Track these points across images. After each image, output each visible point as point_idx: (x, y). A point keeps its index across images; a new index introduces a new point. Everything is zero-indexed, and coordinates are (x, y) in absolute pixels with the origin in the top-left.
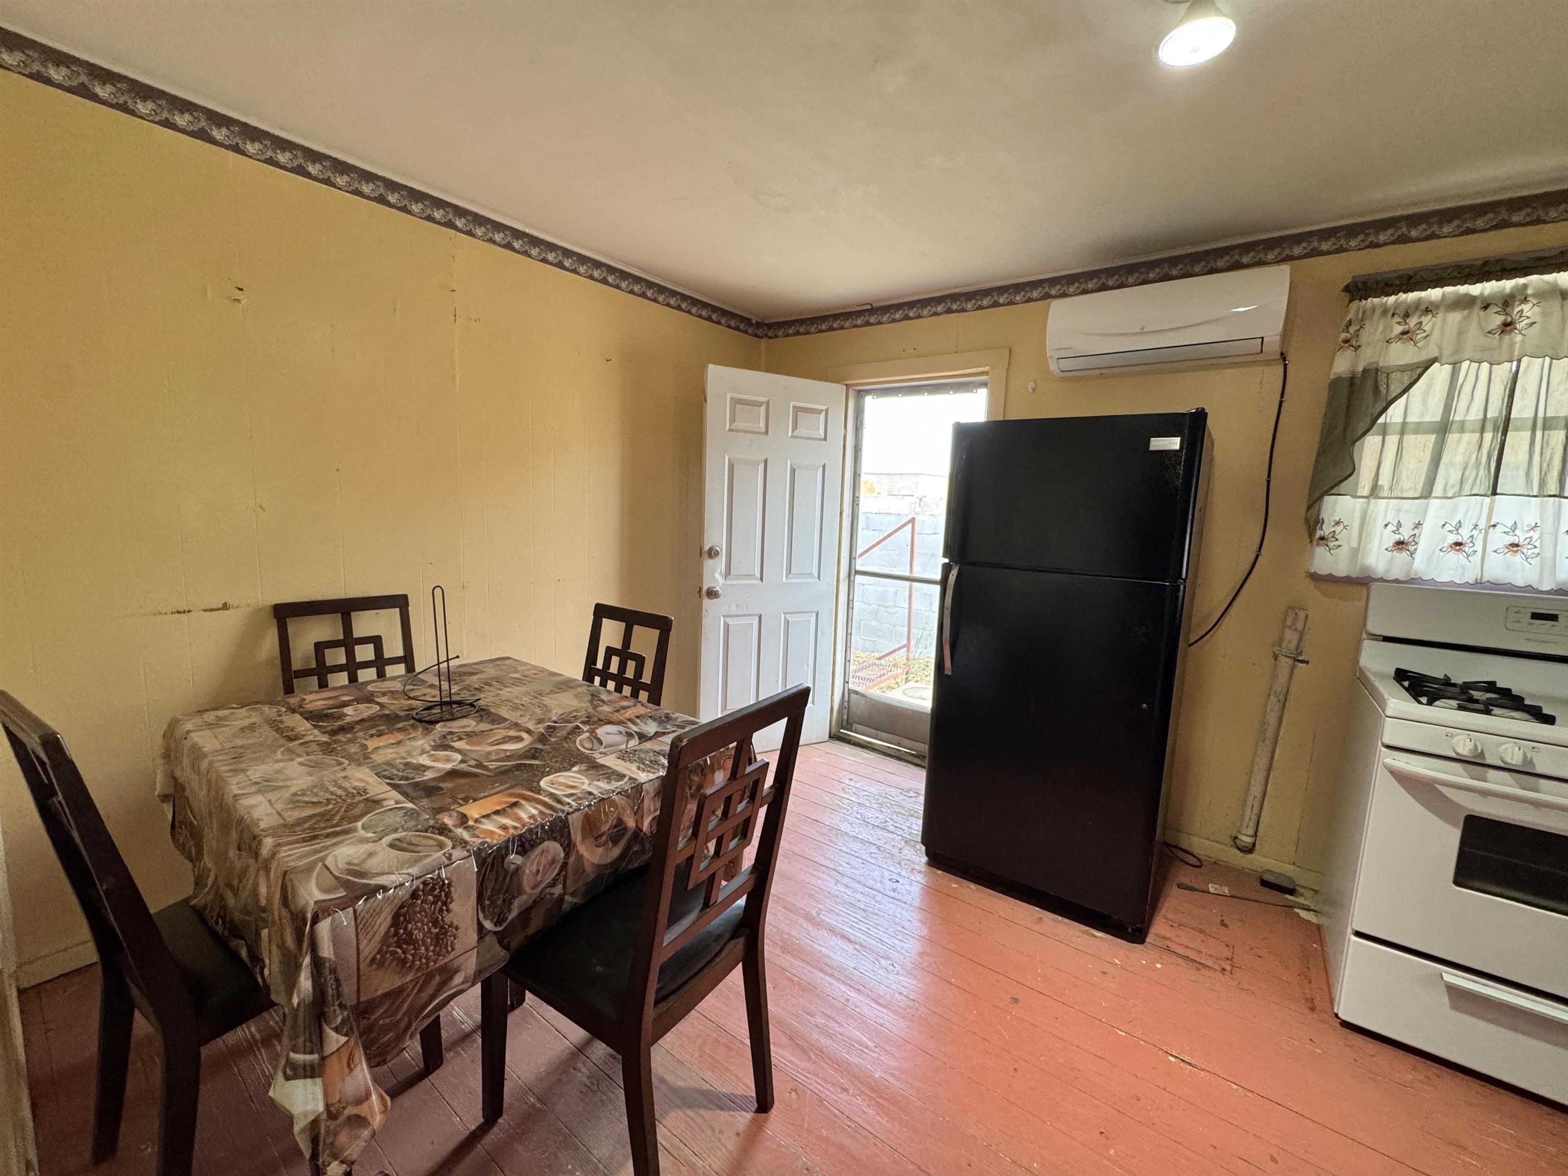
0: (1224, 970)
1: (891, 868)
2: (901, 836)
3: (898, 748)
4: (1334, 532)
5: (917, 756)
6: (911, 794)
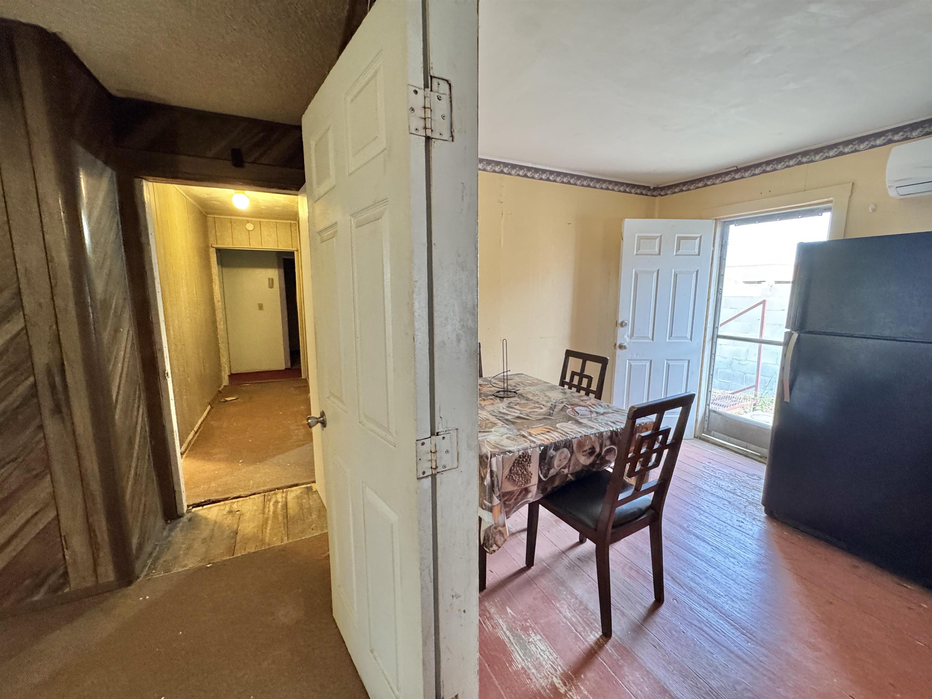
1: (738, 515)
2: (746, 499)
3: (745, 449)
5: (761, 457)
6: (755, 477)
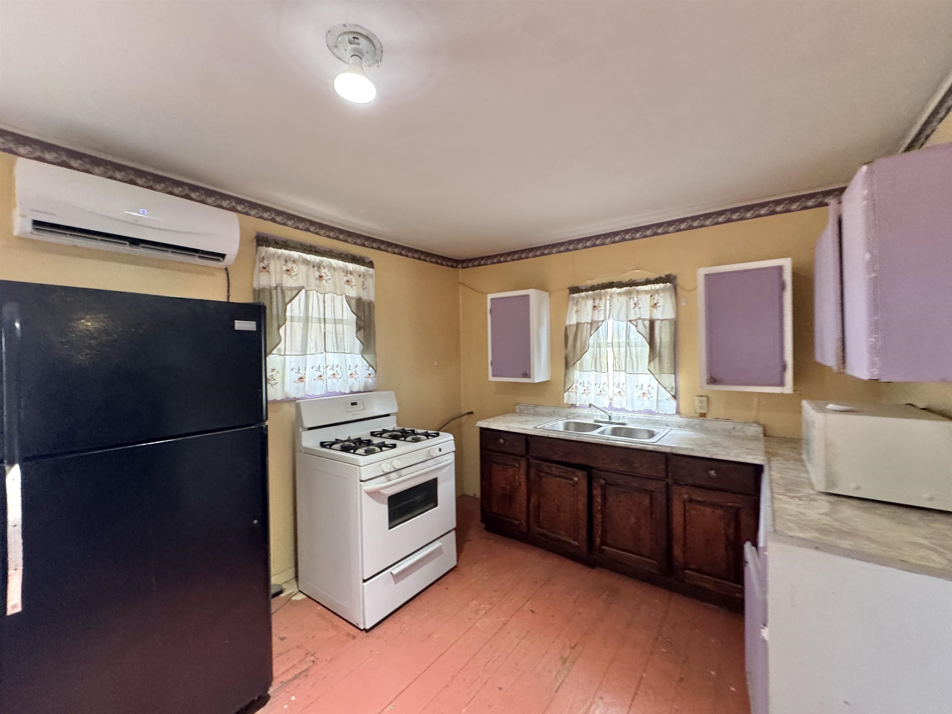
0: (313, 661)
4: (272, 375)
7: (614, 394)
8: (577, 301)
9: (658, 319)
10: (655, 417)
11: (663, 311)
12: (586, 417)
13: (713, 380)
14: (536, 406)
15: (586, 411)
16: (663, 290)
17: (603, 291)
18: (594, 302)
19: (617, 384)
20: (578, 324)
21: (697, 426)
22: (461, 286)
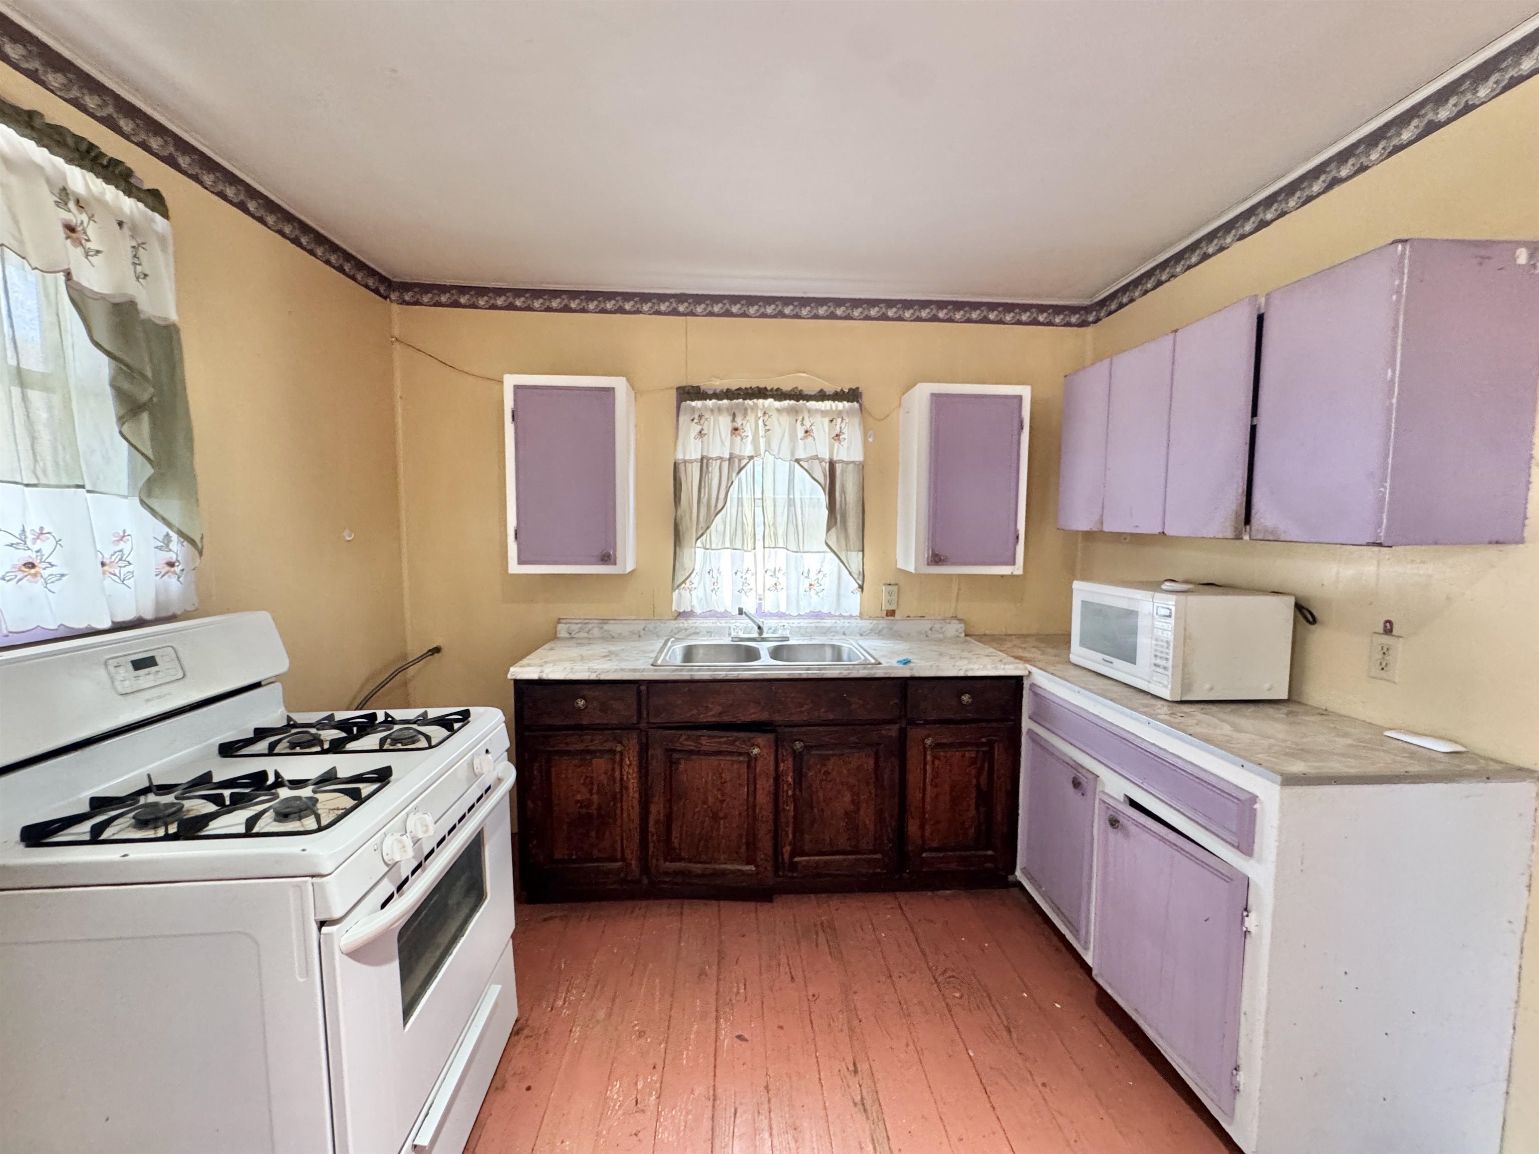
7: (767, 588)
8: (700, 417)
9: (843, 461)
10: (824, 623)
11: (848, 448)
12: (709, 633)
13: (936, 559)
14: (605, 621)
15: (709, 623)
16: (849, 412)
17: (749, 402)
18: (733, 420)
19: (773, 570)
20: (704, 462)
21: (885, 631)
22: (397, 346)
